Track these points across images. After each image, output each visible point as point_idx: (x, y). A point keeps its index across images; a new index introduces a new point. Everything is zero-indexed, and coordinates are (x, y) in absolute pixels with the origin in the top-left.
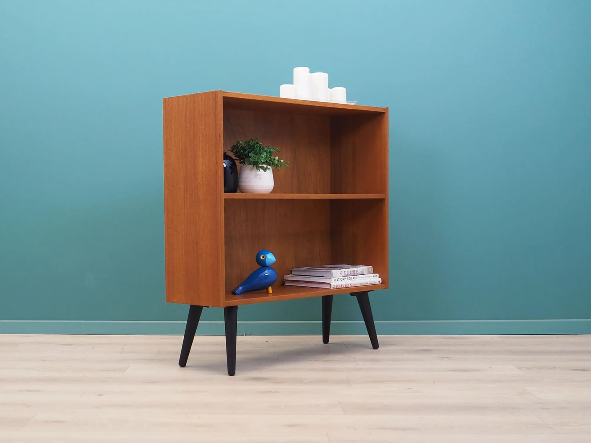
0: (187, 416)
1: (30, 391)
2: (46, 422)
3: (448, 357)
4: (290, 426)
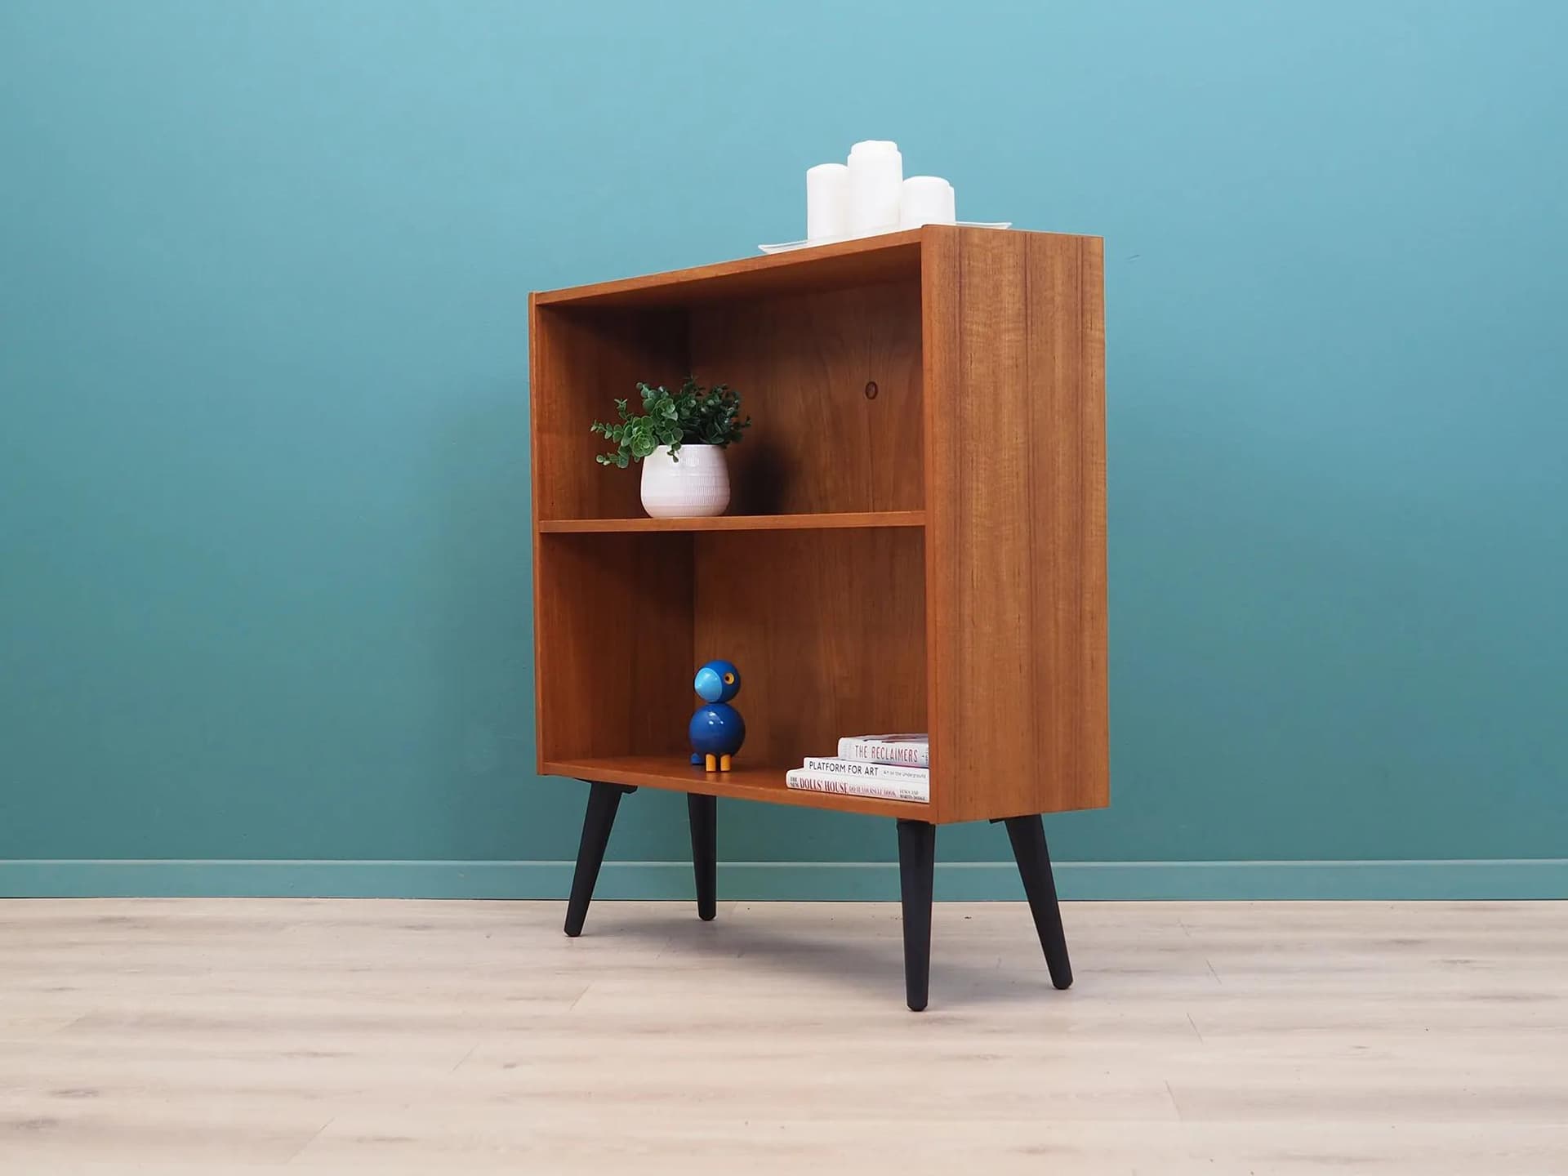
0: (747, 1123)
1: (316, 1055)
2: (360, 1140)
3: (1467, 962)
4: (1032, 1151)
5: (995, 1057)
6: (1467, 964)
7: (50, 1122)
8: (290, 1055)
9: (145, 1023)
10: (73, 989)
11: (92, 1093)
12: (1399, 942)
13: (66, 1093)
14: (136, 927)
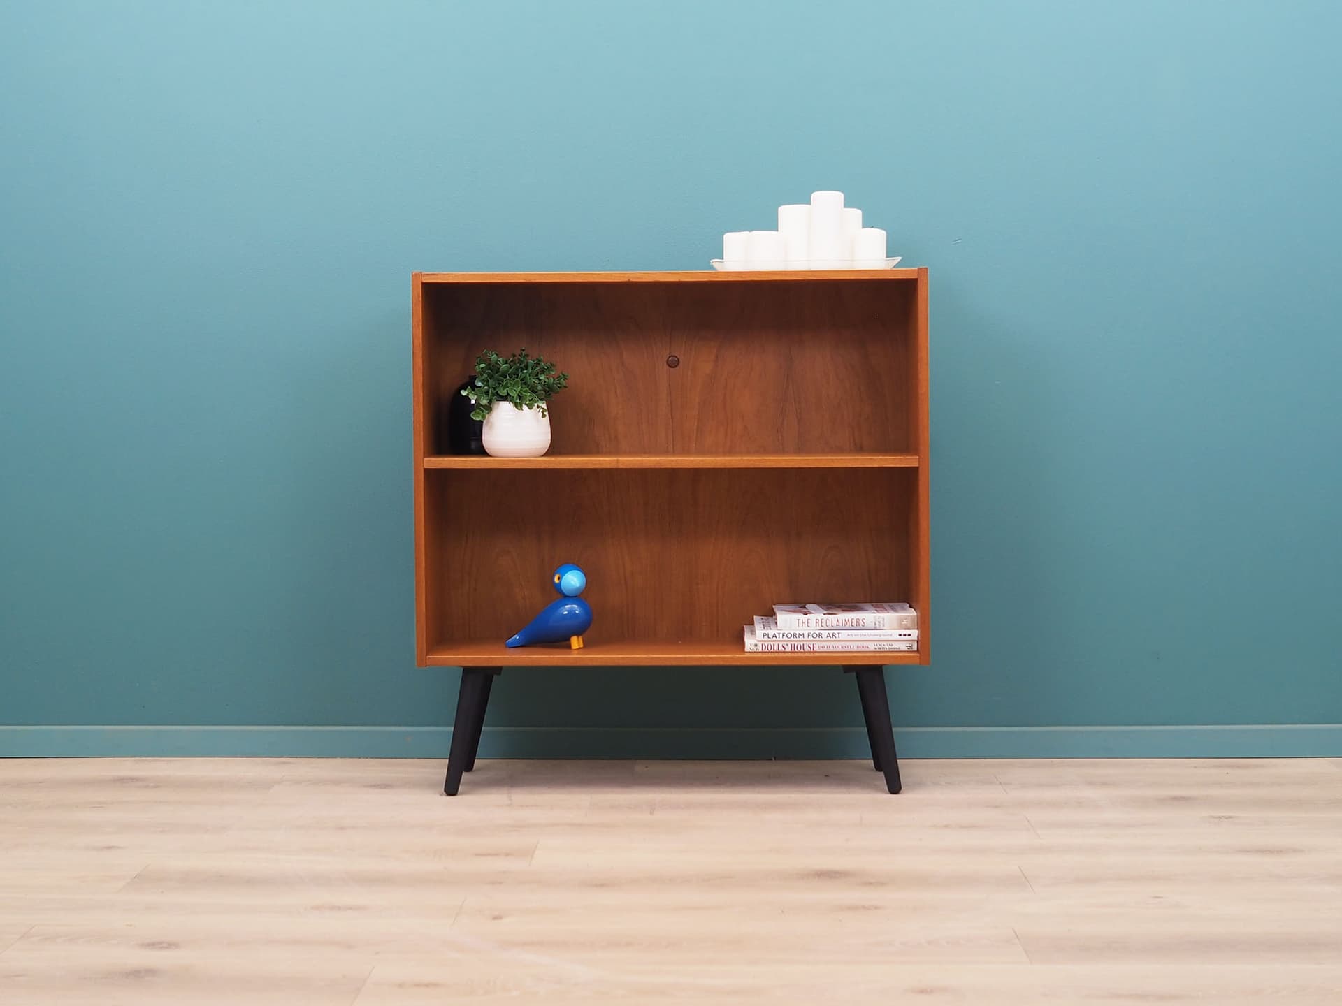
1: (339, 908)
2: (401, 985)
3: (1230, 817)
4: (922, 991)
5: (876, 908)
6: (1231, 820)
7: (151, 972)
8: (317, 908)
9: (190, 880)
10: (119, 848)
11: (170, 945)
12: (1175, 799)
13: (153, 945)
14: (147, 787)
